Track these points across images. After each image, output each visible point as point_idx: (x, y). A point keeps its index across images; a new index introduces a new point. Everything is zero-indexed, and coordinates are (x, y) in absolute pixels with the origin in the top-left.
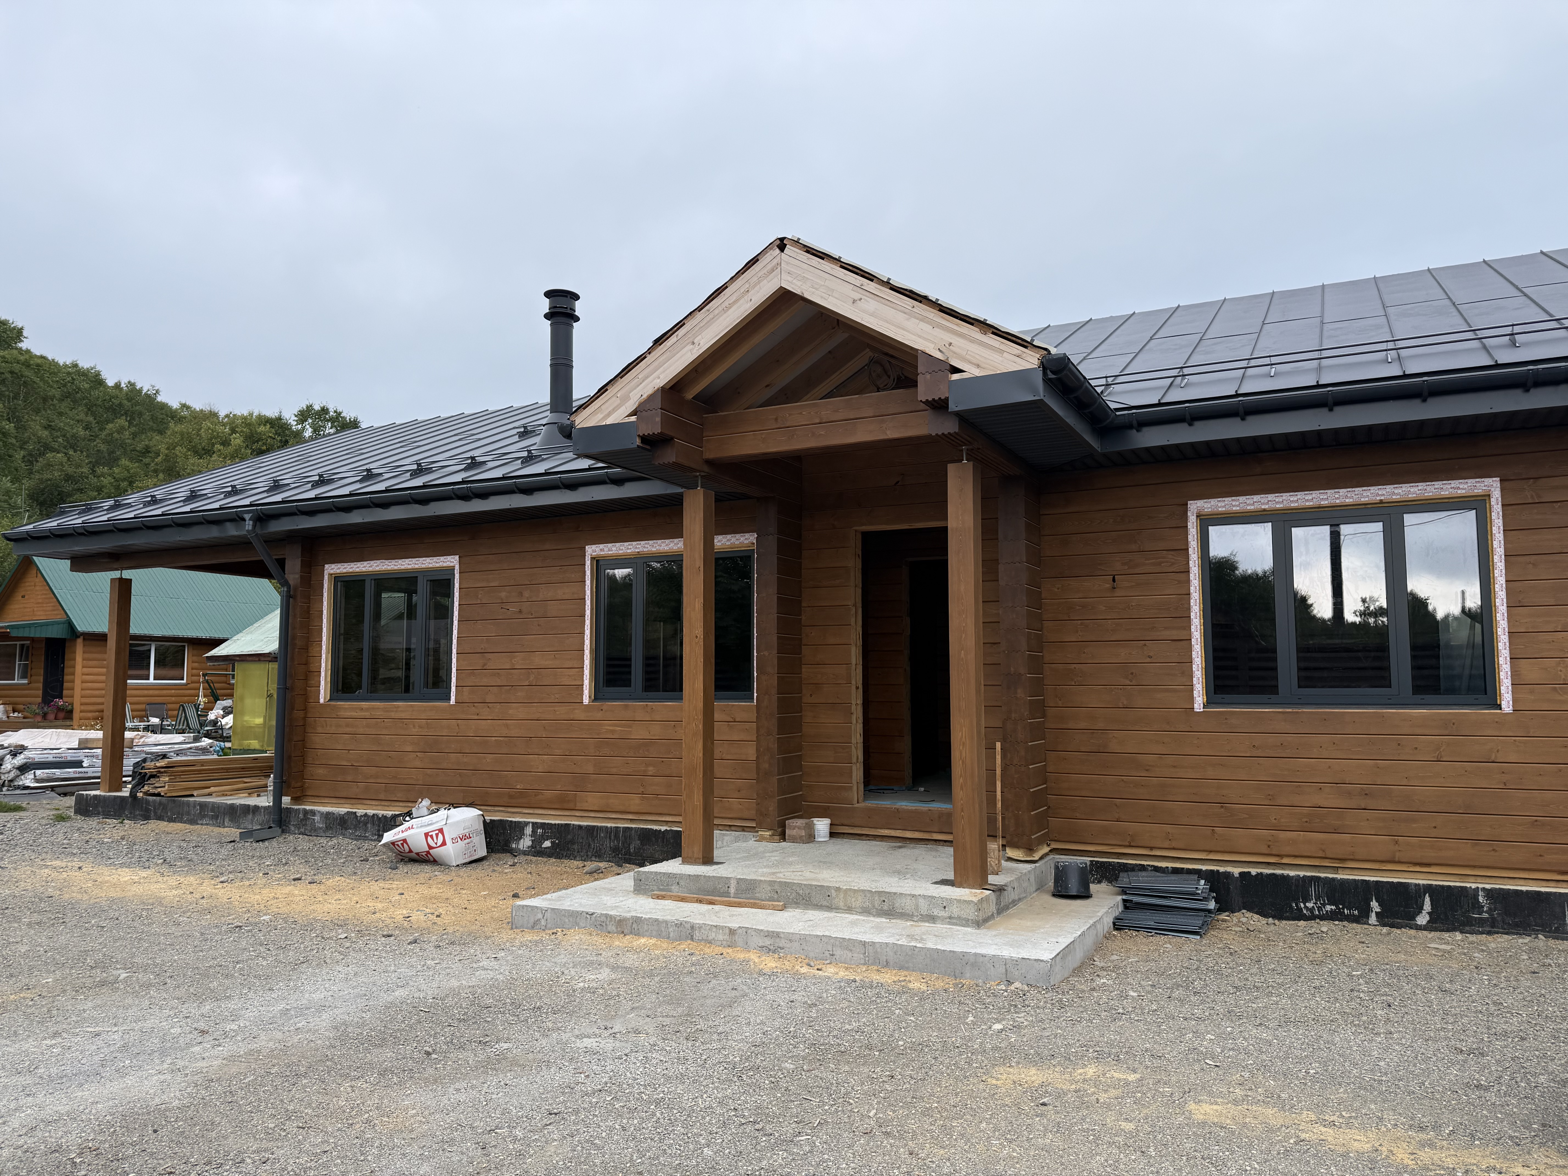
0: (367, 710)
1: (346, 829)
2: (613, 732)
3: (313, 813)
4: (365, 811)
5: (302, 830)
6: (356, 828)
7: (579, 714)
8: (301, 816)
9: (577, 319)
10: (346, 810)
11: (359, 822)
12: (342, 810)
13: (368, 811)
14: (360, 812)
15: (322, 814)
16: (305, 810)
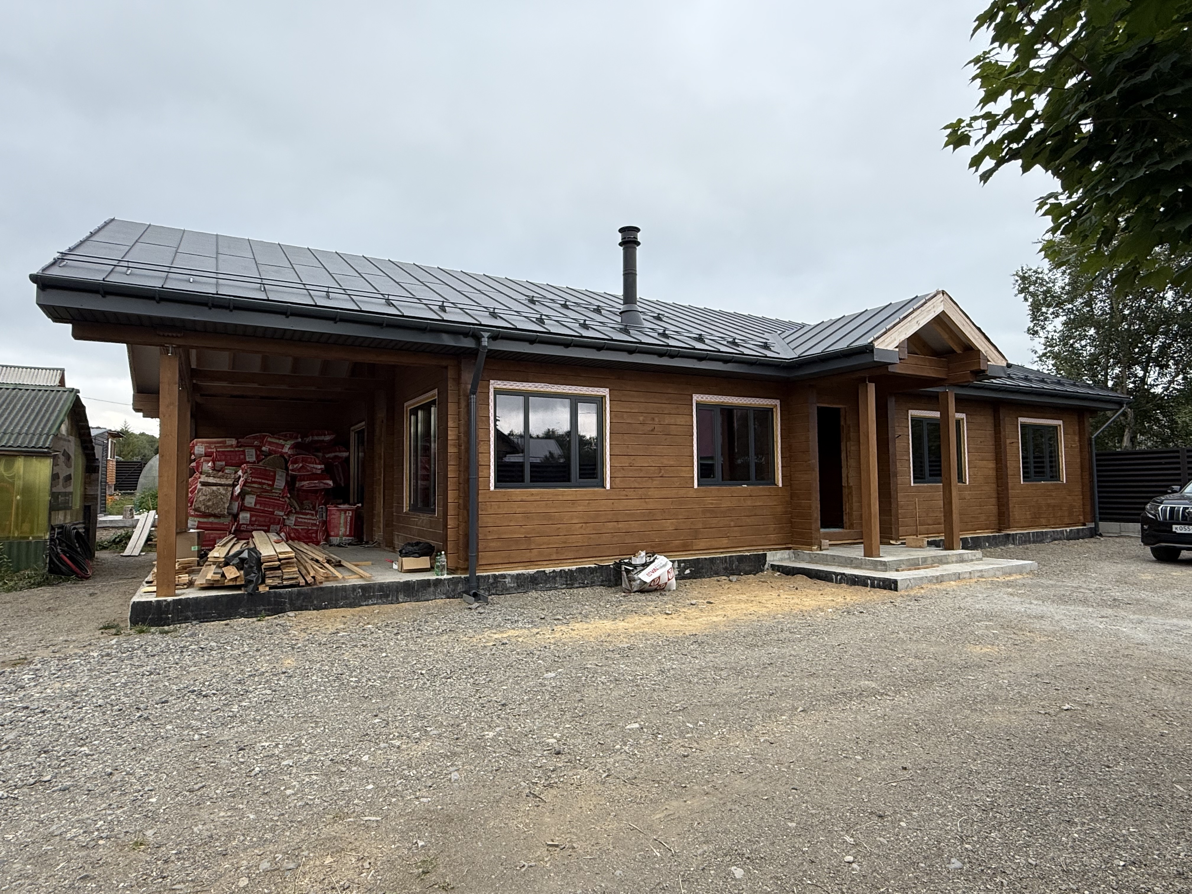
0: (537, 495)
1: (537, 584)
2: (712, 504)
3: (504, 576)
4: (552, 569)
5: (494, 592)
6: (546, 582)
7: (691, 493)
8: (491, 581)
9: (638, 244)
10: (535, 570)
11: (549, 577)
12: (532, 571)
13: (555, 569)
14: (548, 570)
15: (512, 576)
16: (495, 575)
